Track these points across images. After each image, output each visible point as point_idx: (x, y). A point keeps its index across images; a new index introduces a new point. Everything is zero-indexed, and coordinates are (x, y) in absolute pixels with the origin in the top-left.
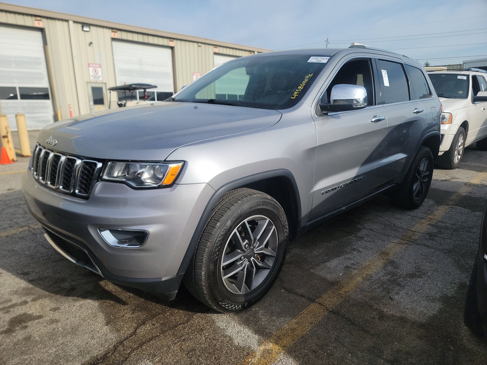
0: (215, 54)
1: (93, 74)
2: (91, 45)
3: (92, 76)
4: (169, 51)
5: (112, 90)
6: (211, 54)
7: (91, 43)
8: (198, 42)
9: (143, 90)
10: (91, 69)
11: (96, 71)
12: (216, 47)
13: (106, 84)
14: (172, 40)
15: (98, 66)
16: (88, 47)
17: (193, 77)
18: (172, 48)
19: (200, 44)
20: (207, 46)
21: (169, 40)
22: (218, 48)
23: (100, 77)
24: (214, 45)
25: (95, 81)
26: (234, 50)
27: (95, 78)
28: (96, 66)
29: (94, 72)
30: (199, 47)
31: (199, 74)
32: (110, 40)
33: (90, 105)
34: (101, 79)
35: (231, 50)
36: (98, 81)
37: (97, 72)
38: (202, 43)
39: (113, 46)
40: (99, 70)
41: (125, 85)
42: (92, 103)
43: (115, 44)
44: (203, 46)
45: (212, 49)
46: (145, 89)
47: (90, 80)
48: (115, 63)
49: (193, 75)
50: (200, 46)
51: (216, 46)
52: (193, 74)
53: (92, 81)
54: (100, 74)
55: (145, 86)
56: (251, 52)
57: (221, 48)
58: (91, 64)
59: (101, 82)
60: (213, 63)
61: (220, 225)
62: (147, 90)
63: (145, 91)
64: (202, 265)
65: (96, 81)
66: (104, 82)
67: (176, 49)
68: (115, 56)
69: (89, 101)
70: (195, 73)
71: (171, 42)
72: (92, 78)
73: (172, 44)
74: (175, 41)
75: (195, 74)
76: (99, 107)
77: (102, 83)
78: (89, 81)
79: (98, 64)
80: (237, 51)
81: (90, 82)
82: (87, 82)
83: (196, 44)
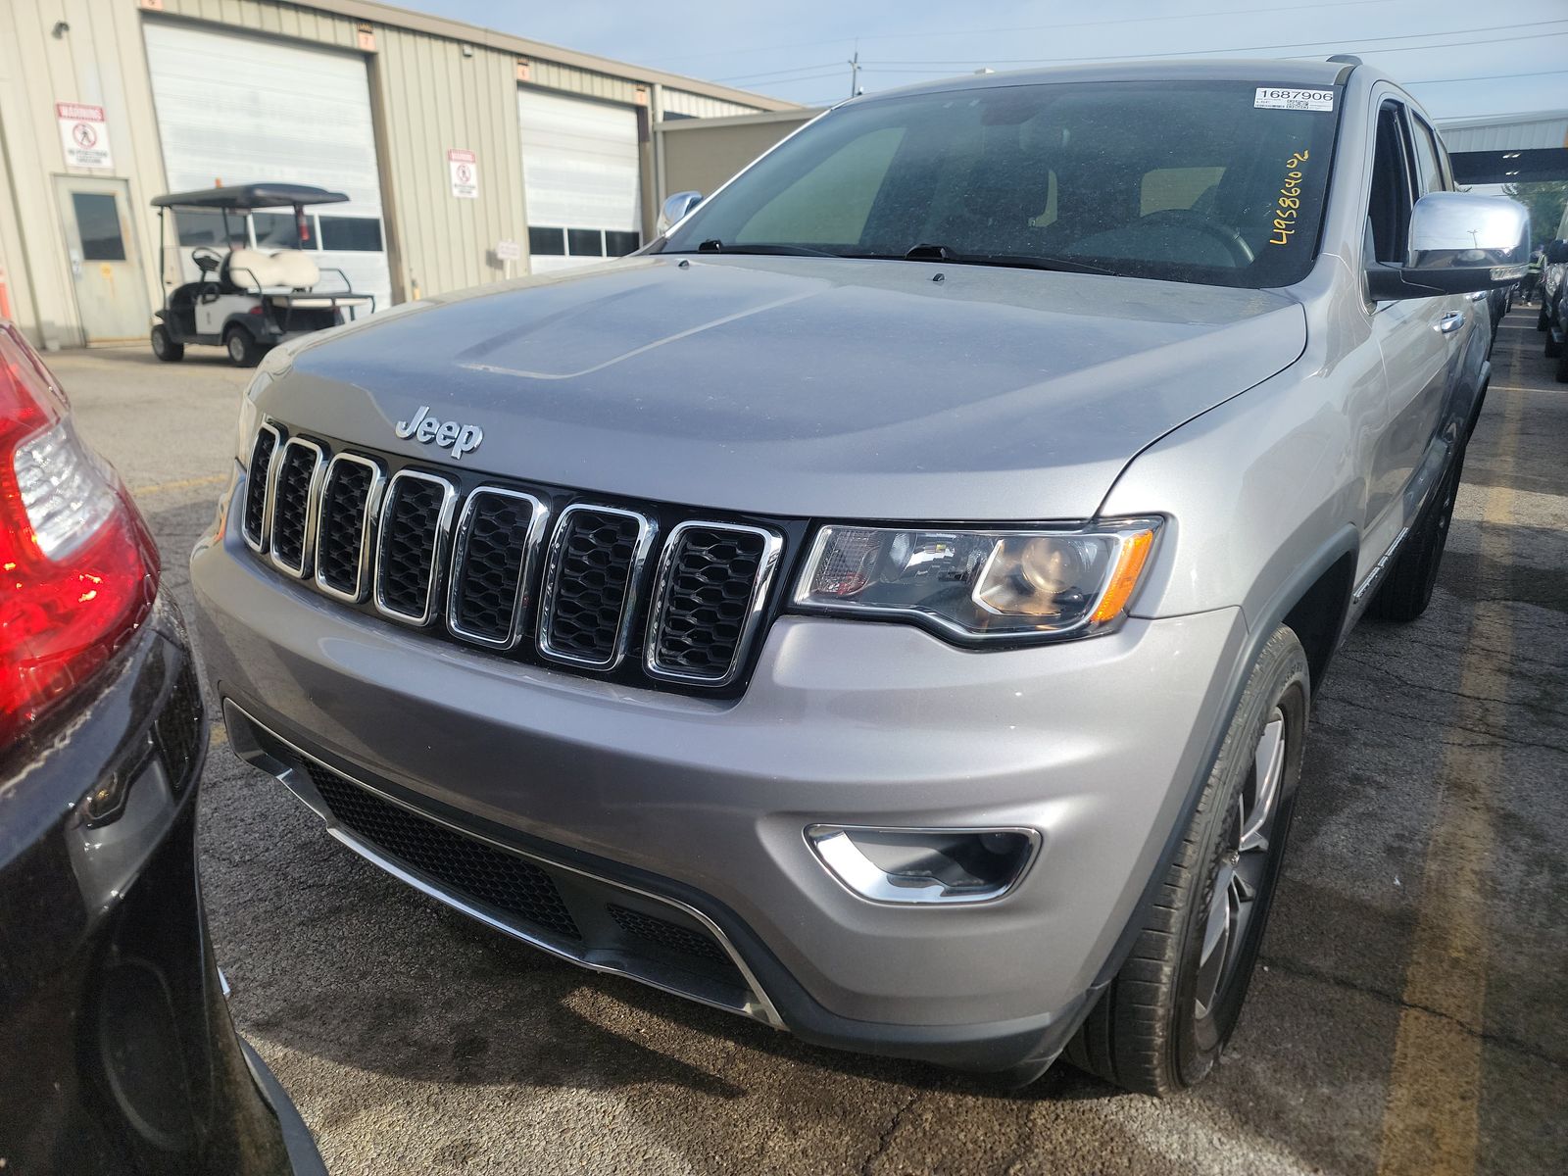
0: (522, 85)
1: (76, 147)
2: (64, 34)
3: (71, 152)
4: (359, 68)
5: (170, 206)
6: (510, 86)
7: (61, 28)
8: (459, 42)
9: (290, 210)
10: (67, 125)
11: (85, 134)
12: (524, 60)
13: (126, 181)
14: (366, 27)
15: (95, 114)
16: (52, 41)
17: (449, 166)
18: (369, 58)
19: (468, 50)
20: (493, 57)
21: (354, 27)
22: (532, 64)
23: (105, 155)
24: (519, 55)
25: (85, 172)
26: (587, 78)
27: (82, 160)
28: (84, 113)
29: (80, 136)
30: (465, 61)
31: (469, 157)
32: (134, 18)
33: (70, 263)
34: (107, 163)
35: (576, 75)
36: (96, 173)
37: (91, 137)
38: (473, 44)
39: (148, 40)
40: (100, 128)
41: (219, 189)
42: (77, 254)
43: (156, 32)
44: (478, 54)
45: (510, 71)
46: (298, 205)
47: (65, 166)
48: (159, 105)
49: (450, 158)
50: (469, 56)
51: (522, 57)
52: (449, 154)
53: (71, 172)
54: (102, 145)
55: (298, 196)
56: (641, 87)
57: (542, 68)
58: (68, 106)
59: (109, 174)
60: (518, 119)
61: (1222, 771)
62: (308, 210)
63: (299, 213)
64: (1164, 940)
65: (90, 169)
66: (121, 174)
67: (382, 60)
68: (155, 79)
69: (67, 248)
70: (455, 151)
71: (362, 36)
72: (72, 160)
73: (368, 42)
74: (378, 32)
75: (454, 156)
76: (107, 271)
77: (114, 179)
78: (60, 170)
79: (94, 108)
80: (597, 80)
81: (66, 175)
82: (55, 175)
83: (453, 48)
